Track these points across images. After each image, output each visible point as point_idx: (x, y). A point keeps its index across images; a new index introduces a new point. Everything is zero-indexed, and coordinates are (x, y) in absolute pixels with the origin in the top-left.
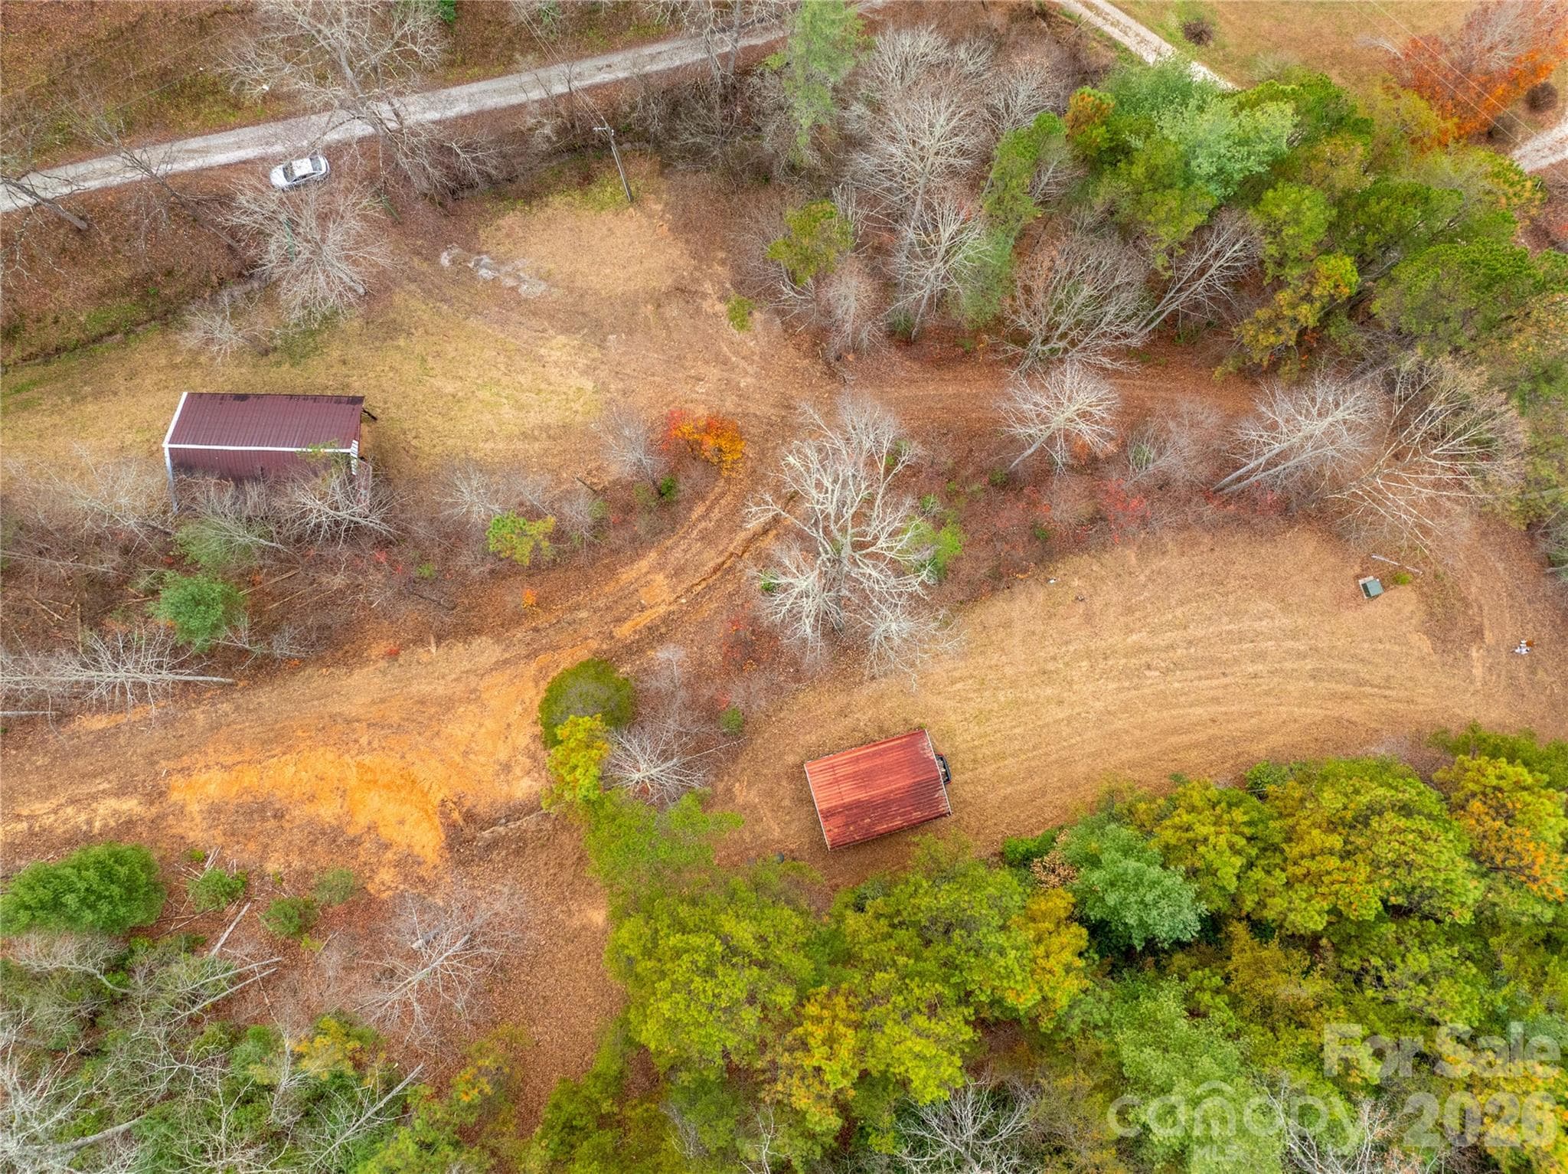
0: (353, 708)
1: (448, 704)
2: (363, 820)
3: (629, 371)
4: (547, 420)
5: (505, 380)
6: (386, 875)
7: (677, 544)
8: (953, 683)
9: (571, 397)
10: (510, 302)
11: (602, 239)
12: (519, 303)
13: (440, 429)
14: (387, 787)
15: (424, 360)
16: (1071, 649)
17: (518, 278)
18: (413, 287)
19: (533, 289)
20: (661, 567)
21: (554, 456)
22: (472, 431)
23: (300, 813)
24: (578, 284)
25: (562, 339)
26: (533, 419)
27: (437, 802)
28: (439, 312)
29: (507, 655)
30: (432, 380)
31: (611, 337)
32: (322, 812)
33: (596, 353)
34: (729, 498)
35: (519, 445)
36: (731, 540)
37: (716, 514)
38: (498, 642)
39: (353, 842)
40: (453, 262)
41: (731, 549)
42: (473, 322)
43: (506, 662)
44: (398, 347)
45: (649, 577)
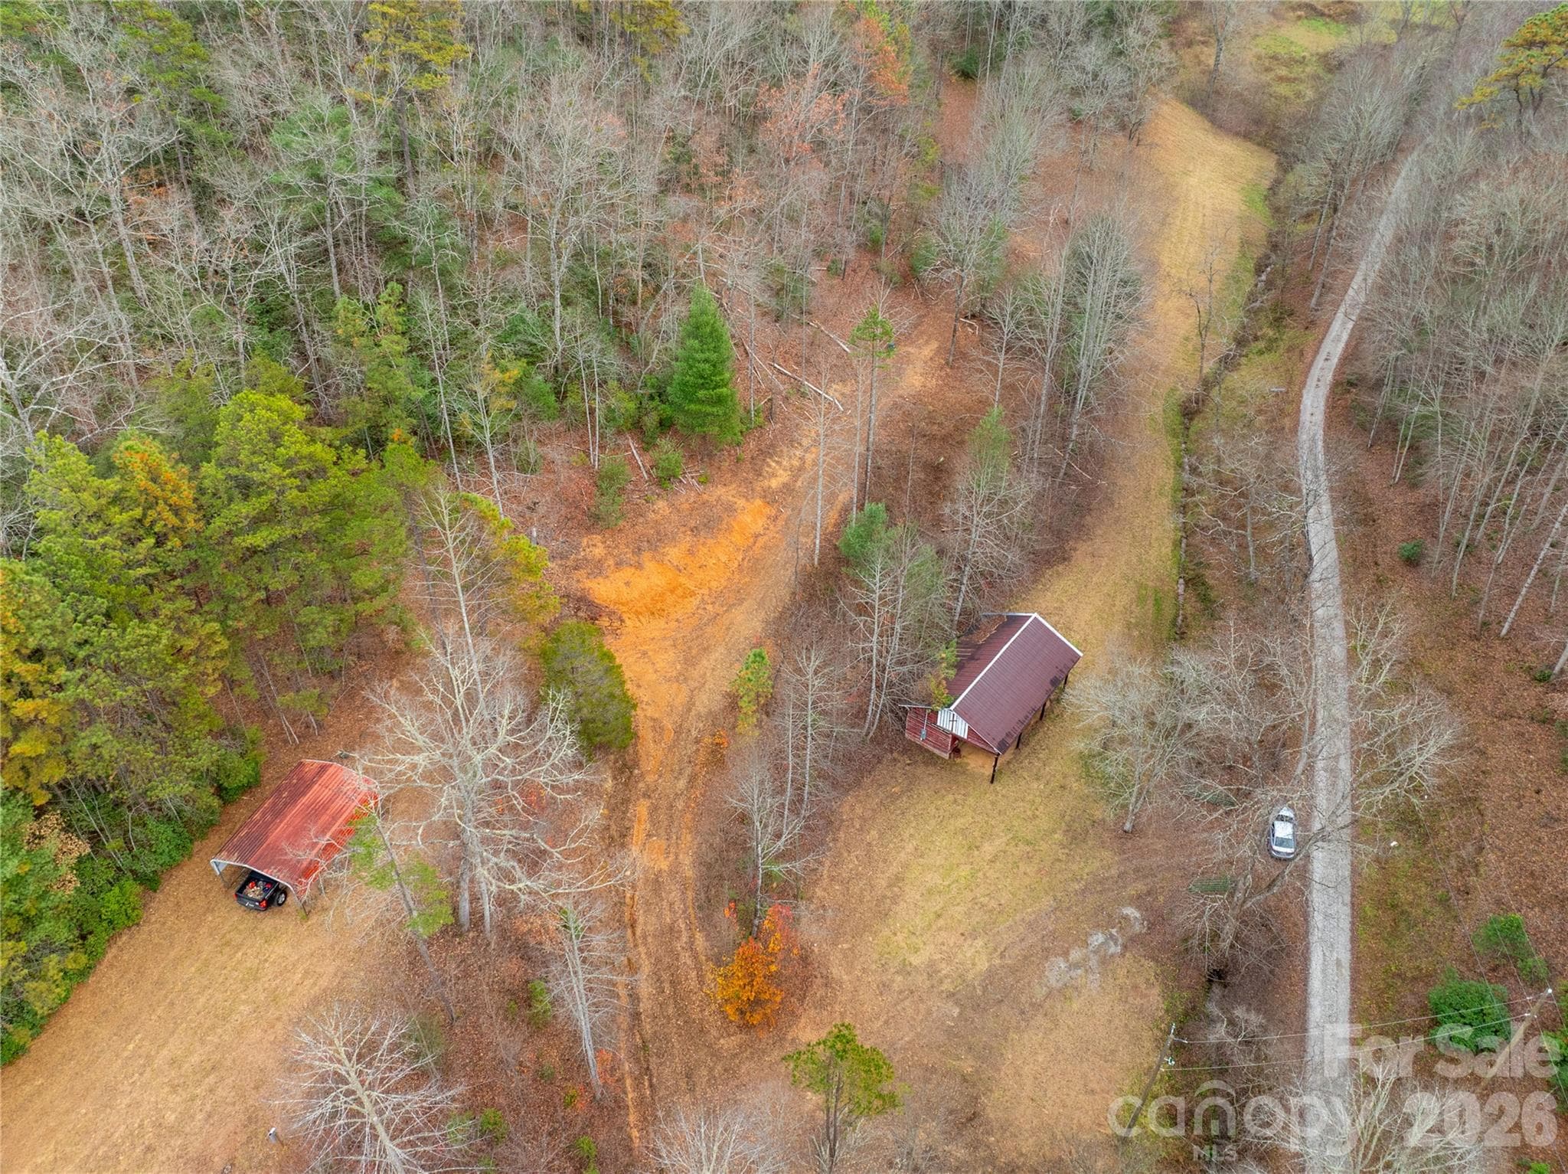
0: (738, 615)
1: (690, 661)
2: (650, 565)
3: (907, 1003)
4: (902, 905)
5: (969, 895)
6: (599, 551)
7: (684, 901)
8: (307, 972)
9: (914, 939)
10: (1053, 945)
11: (1084, 1076)
12: (1047, 950)
13: (952, 821)
14: (662, 595)
15: (1028, 843)
16: (199, 1117)
17: (1076, 966)
18: (1114, 872)
19: (1056, 970)
20: (674, 872)
21: (862, 890)
22: (932, 842)
23: (688, 540)
24: (1040, 1019)
25: (983, 965)
26: (912, 894)
27: (625, 617)
28: (1075, 879)
29: (693, 713)
30: (1005, 839)
31: (956, 1011)
32: (676, 550)
33: (947, 986)
34: (693, 984)
35: (894, 869)
36: (649, 955)
37: (686, 958)
38: (710, 712)
39: (639, 550)
40: (1126, 918)
41: (642, 949)
42: (1047, 902)
43: (689, 710)
44: (1054, 831)
45: (672, 857)
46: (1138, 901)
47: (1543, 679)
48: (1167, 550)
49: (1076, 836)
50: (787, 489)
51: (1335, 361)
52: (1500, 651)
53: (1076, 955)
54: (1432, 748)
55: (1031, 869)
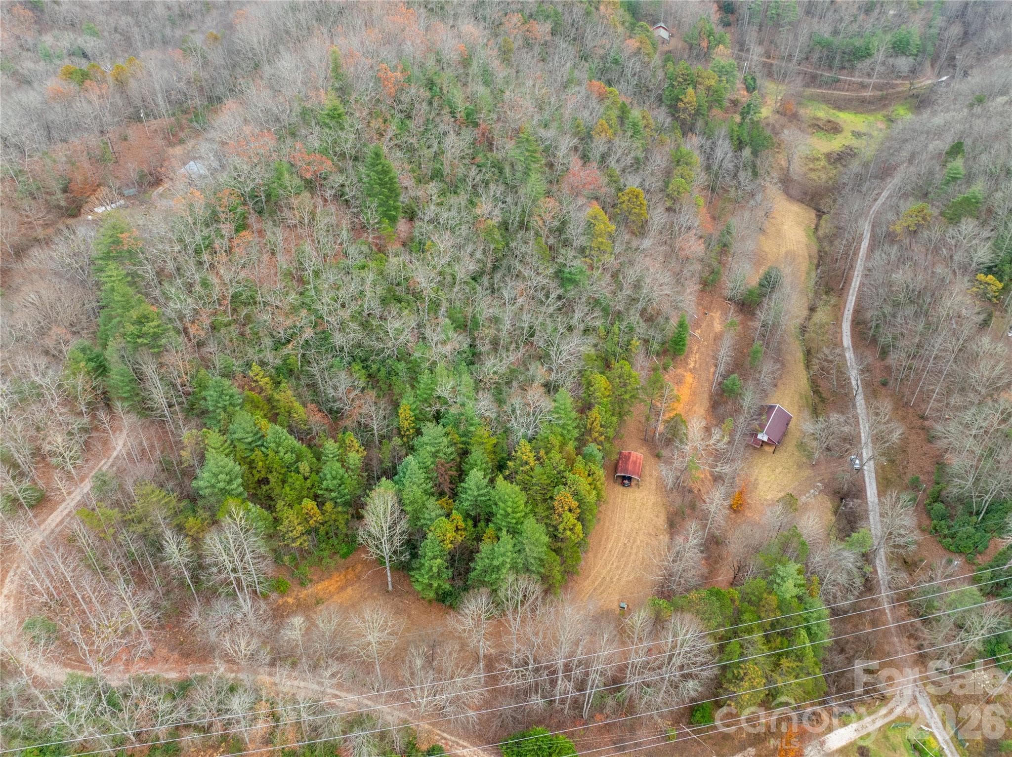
4: (760, 485)
5: (776, 482)
8: (647, 498)
9: (765, 493)
13: (765, 464)
15: (788, 469)
16: (643, 526)
17: (808, 497)
18: (812, 475)
22: (763, 469)
24: (802, 510)
28: (802, 477)
30: (781, 468)
35: (754, 477)
40: (818, 486)
42: (797, 482)
46: (820, 481)
47: (922, 417)
48: (806, 381)
49: (800, 466)
50: (694, 367)
51: (851, 311)
52: (911, 410)
53: (807, 495)
54: (898, 433)
55: (790, 475)
